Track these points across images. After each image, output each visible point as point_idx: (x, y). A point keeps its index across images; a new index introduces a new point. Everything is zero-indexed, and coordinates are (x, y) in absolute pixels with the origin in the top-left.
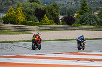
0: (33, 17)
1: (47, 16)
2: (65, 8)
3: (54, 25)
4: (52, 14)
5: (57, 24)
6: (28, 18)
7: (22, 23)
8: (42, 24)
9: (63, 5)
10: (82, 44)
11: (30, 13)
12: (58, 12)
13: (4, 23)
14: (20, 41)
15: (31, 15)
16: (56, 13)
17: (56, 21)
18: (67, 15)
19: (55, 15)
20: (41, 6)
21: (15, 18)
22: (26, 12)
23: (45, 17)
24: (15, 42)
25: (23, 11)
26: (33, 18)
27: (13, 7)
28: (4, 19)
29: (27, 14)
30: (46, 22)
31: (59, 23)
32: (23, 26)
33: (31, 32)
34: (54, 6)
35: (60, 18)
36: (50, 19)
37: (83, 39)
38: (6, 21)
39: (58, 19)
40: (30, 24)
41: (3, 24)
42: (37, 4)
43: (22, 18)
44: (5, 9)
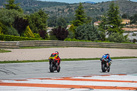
1: (31, 28)
2: (55, 18)
3: (40, 40)
4: (37, 25)
5: (44, 39)
6: (4, 31)
8: (24, 39)
9: (52, 12)
11: (7, 24)
12: (45, 22)
15: (9, 26)
16: (43, 24)
17: (43, 35)
18: (57, 27)
19: (42, 27)
20: (22, 15)
22: (2, 22)
23: (28, 30)
26: (11, 31)
29: (4, 25)
30: (29, 36)
31: (47, 37)
33: (9, 50)
34: (40, 14)
35: (48, 31)
36: (35, 32)
39: (45, 31)
40: (7, 39)
42: (16, 11)
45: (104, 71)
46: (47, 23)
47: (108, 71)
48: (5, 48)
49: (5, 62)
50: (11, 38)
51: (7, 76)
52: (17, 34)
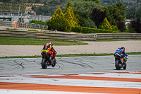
0: (89, 21)
1: (109, 20)
2: (133, 9)
3: (118, 33)
4: (115, 17)
5: (122, 31)
6: (81, 23)
7: (74, 30)
8: (101, 32)
9: (131, 4)
10: (122, 60)
11: (84, 16)
12: (123, 14)
13: (49, 29)
14: (70, 55)
15: (86, 18)
16: (121, 16)
17: (121, 27)
18: (135, 19)
19: (120, 19)
20: (100, 6)
21: (64, 22)
22: (80, 13)
23: (106, 22)
24: (63, 56)
25: (75, 13)
26: (89, 23)
27: (61, 7)
28: (48, 23)
29: (81, 17)
30: (106, 28)
31: (125, 30)
32: (75, 33)
33: (86, 42)
34: (118, 5)
35: (126, 23)
36: (112, 24)
37: (123, 53)
38: (51, 26)
39: (124, 24)
40: (84, 31)
41: (48, 31)
42: (94, 3)
43: (73, 23)
44: (51, 9)
45: (118, 68)
46: (125, 15)
47: (125, 68)
48: (82, 40)
49: (82, 55)
50: (88, 30)
51: (84, 69)
52: (95, 26)
